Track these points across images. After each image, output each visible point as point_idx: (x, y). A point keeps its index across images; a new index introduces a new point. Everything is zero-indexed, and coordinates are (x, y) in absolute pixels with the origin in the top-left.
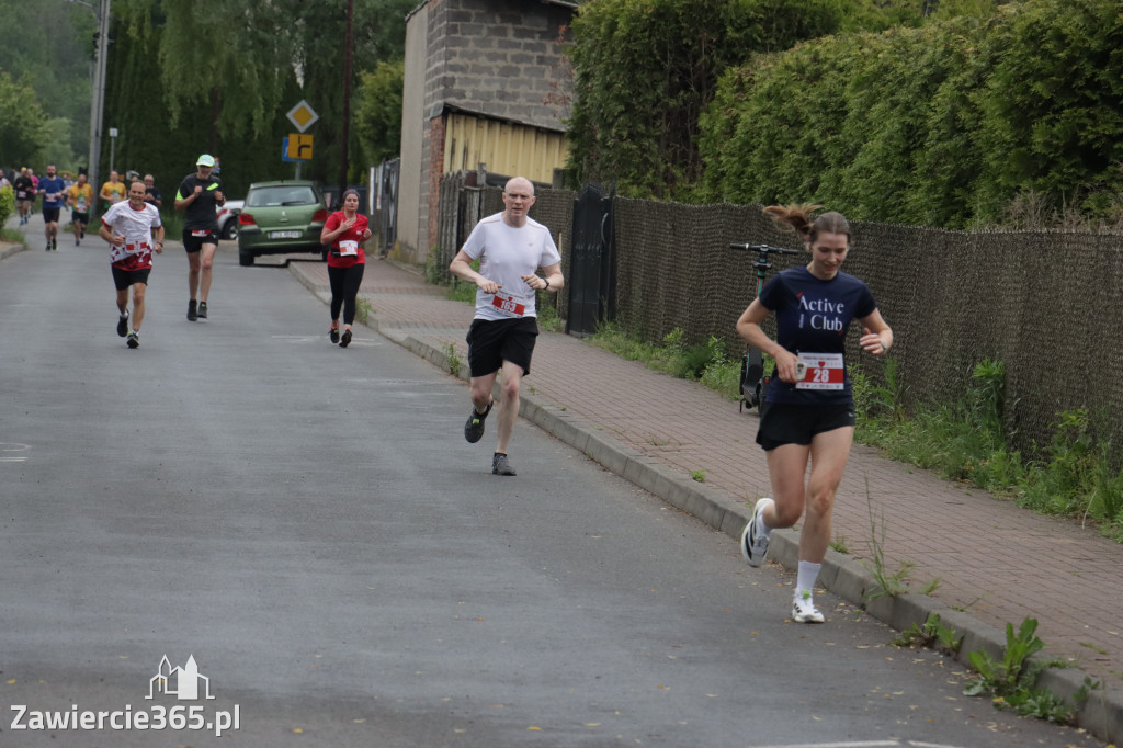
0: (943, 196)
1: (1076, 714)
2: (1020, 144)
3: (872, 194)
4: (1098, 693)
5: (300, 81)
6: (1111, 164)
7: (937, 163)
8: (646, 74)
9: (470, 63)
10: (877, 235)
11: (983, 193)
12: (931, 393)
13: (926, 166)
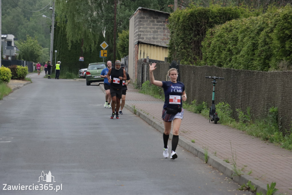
0: (263, 62)
2: (282, 47)
3: (245, 62)
5: (104, 36)
7: (261, 53)
8: (188, 31)
9: (145, 30)
10: (245, 73)
11: (273, 61)
12: (259, 116)
13: (258, 54)
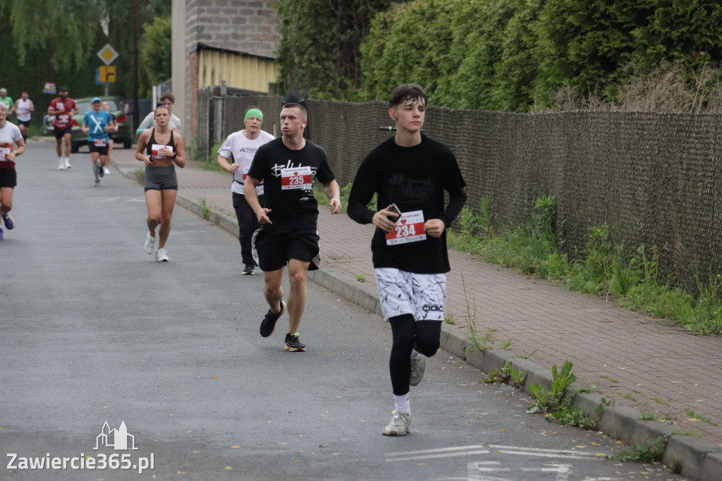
0: (514, 91)
1: (597, 422)
2: (561, 55)
3: (470, 91)
4: (610, 408)
5: (106, 32)
6: (619, 66)
7: (510, 70)
8: (325, 19)
9: (213, 16)
10: (473, 118)
11: (539, 88)
12: (511, 218)
13: (503, 72)
